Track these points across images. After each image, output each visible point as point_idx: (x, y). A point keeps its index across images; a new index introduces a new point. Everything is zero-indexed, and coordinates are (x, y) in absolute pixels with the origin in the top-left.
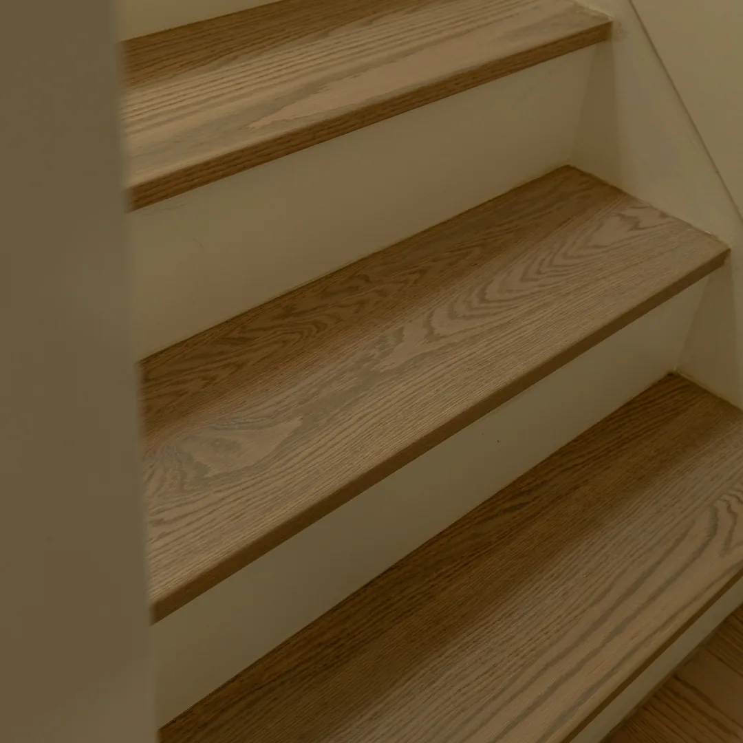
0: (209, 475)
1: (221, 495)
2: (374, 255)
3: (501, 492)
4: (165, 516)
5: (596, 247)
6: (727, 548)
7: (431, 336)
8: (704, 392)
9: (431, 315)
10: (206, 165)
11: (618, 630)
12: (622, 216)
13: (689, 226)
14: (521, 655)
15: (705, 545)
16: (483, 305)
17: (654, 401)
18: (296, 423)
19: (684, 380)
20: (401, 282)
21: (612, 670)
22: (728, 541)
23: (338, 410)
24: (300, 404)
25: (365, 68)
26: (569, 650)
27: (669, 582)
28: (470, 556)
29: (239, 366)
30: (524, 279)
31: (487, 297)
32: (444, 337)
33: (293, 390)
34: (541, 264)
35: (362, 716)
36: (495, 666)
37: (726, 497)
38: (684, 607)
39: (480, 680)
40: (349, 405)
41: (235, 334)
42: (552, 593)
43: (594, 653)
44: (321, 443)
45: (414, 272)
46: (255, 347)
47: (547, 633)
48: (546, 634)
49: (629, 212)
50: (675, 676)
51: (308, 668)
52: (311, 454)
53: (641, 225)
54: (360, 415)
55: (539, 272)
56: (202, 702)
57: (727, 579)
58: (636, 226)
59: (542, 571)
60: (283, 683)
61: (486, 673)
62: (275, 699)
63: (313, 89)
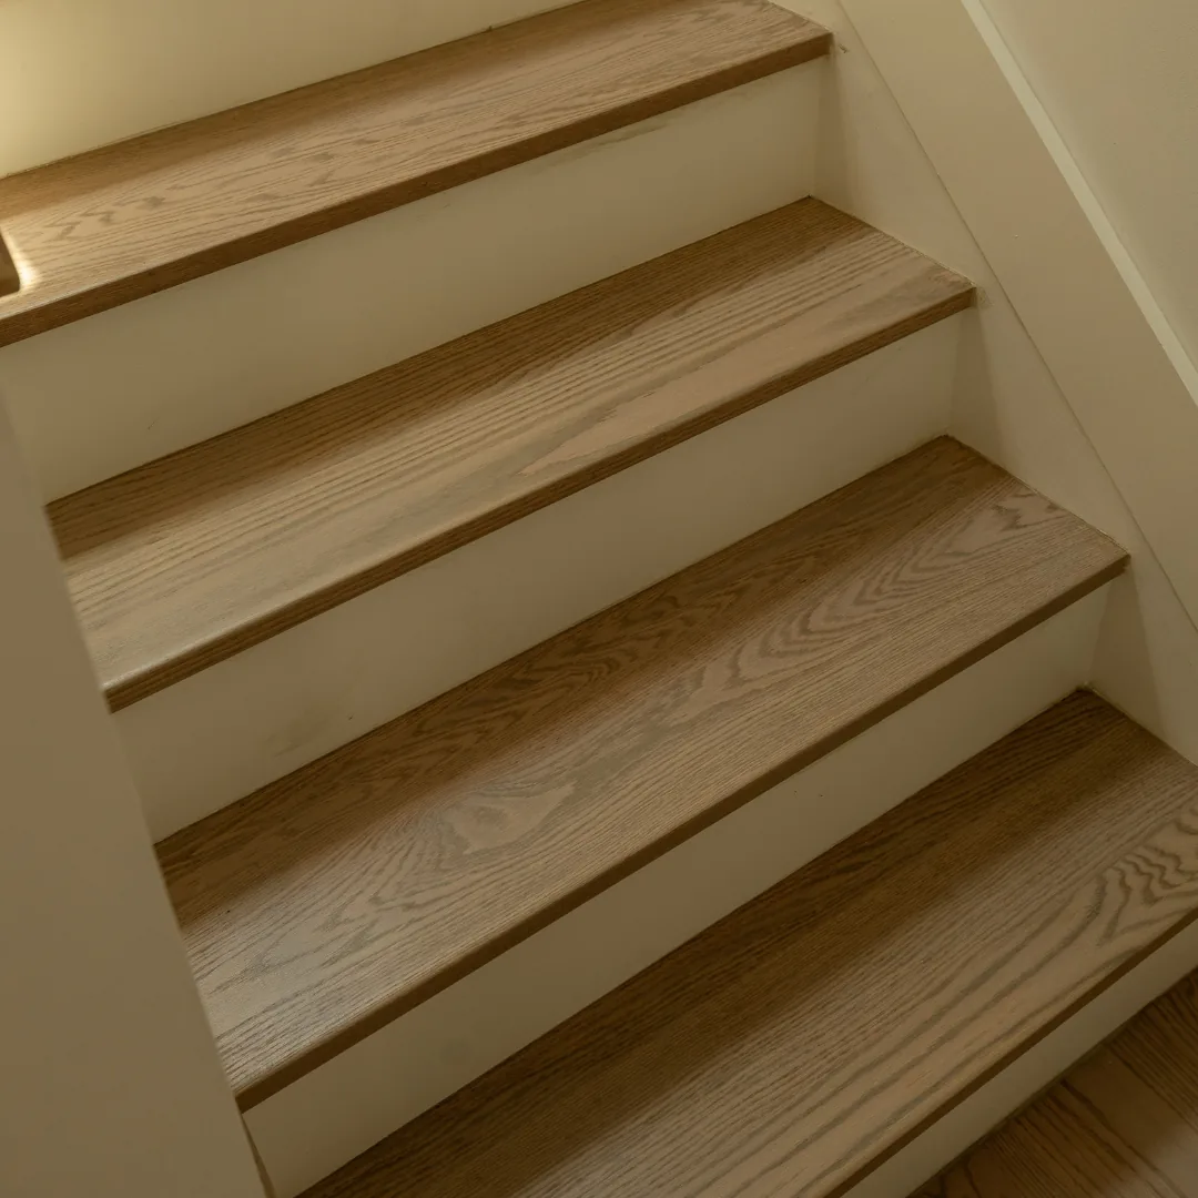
0: (468, 852)
1: (478, 876)
2: (687, 570)
3: (838, 846)
4: (419, 899)
5: (957, 554)
6: (1109, 935)
7: (735, 680)
8: (1121, 715)
9: (739, 651)
10: (470, 525)
11: (950, 1036)
12: (999, 508)
13: (1082, 522)
14: (830, 1057)
15: (1083, 928)
16: (803, 637)
17: (1051, 727)
18: (568, 789)
19: (1098, 698)
20: (713, 606)
21: (935, 1086)
22: (1114, 923)
23: (615, 776)
24: (576, 765)
25: (663, 382)
26: (889, 1055)
27: (1026, 976)
28: (790, 928)
29: (518, 716)
30: (859, 601)
31: (810, 626)
32: (750, 681)
33: (569, 749)
34: (882, 581)
35: (637, 1119)
36: (796, 1069)
37: (1122, 865)
38: (1038, 1011)
39: (777, 1085)
40: (627, 768)
41: (519, 676)
42: (878, 981)
43: (919, 1060)
44: (591, 816)
45: (730, 593)
46: (538, 692)
47: (864, 1032)
48: (862, 1033)
49: (1010, 503)
50: (1064, 1081)
51: (585, 1056)
52: (576, 830)
53: (1022, 522)
54: (638, 782)
55: (878, 591)
56: (468, 1086)
57: (1100, 977)
58: (1014, 524)
59: (872, 952)
60: (555, 1072)
61: (785, 1076)
62: (546, 1089)
63: (601, 414)
